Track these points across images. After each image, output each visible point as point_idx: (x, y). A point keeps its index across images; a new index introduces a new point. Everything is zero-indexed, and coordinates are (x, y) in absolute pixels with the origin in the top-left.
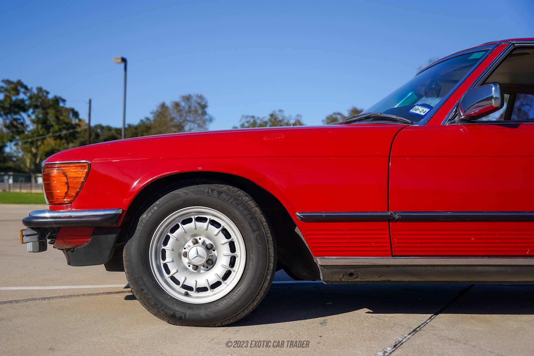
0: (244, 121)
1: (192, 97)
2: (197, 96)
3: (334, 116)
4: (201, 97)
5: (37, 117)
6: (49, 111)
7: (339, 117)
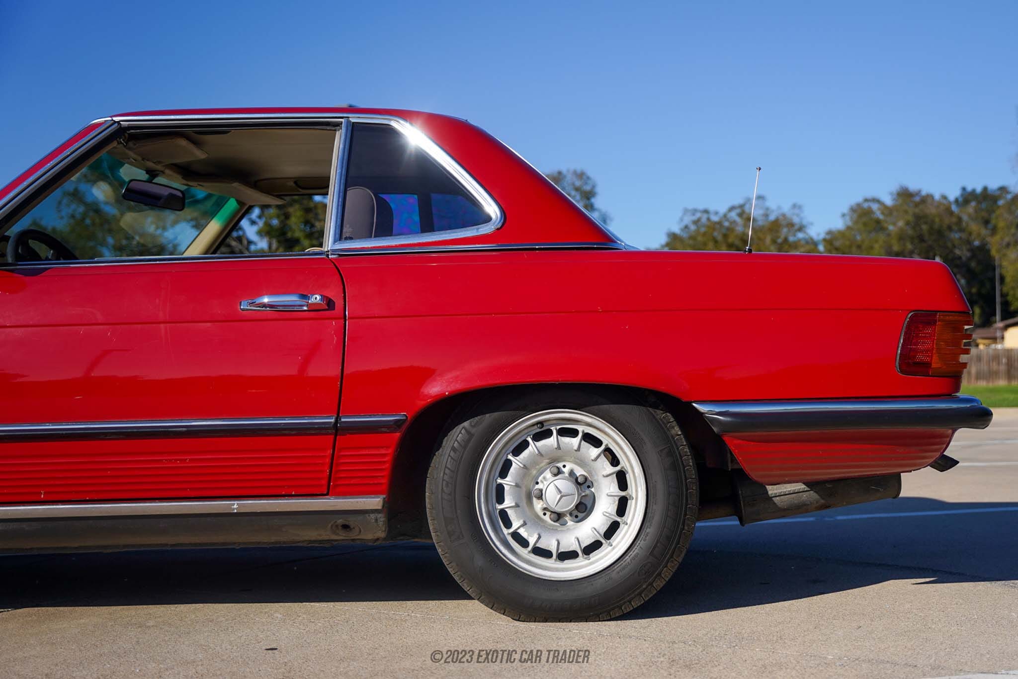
0: (688, 219)
1: (565, 177)
2: (575, 173)
3: (866, 205)
4: (581, 175)
5: (267, 224)
6: (291, 210)
7: (875, 207)
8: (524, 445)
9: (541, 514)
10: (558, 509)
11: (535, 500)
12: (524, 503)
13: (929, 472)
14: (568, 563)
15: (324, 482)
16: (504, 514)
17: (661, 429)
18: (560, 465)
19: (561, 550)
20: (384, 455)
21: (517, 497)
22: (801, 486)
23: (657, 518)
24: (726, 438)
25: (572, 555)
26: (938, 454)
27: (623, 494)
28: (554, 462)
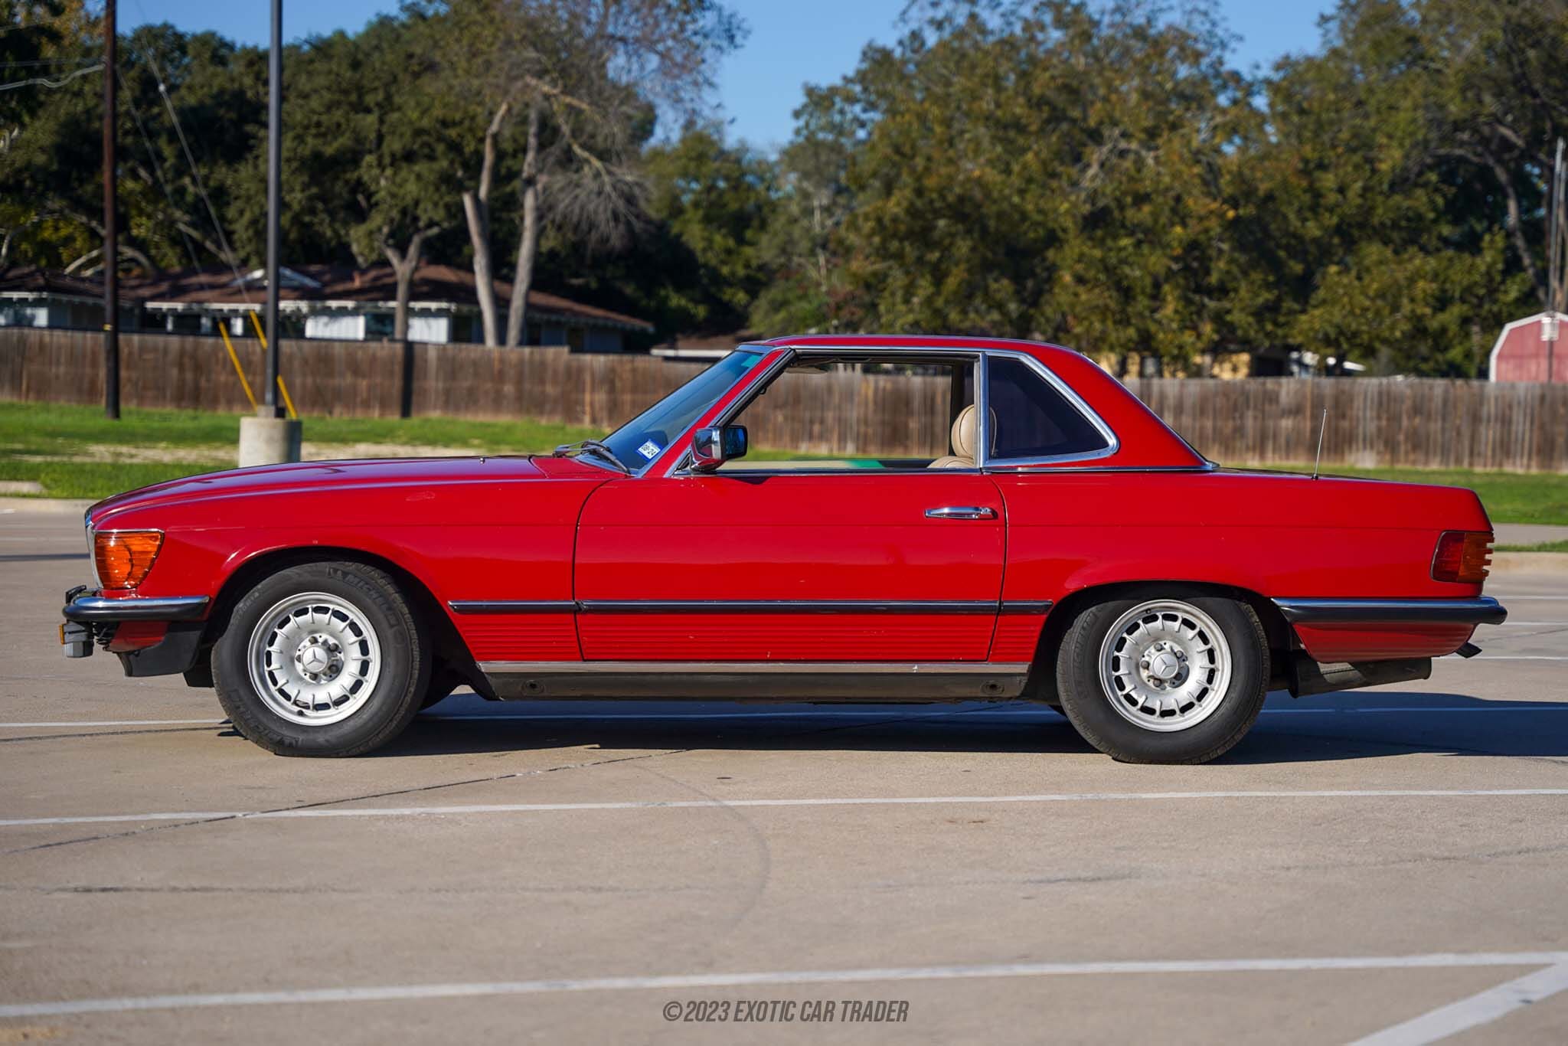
8: (1136, 626)
9: (1146, 680)
10: (1162, 677)
11: (1141, 669)
12: (1134, 672)
13: (1455, 657)
14: (1167, 719)
15: (986, 651)
16: (1119, 680)
17: (1245, 616)
18: (1162, 643)
19: (1164, 709)
20: (1033, 631)
21: (1128, 666)
22: (1346, 666)
23: (1238, 687)
24: (1296, 627)
25: (1171, 713)
26: (1462, 644)
27: (1212, 666)
28: (1156, 640)
